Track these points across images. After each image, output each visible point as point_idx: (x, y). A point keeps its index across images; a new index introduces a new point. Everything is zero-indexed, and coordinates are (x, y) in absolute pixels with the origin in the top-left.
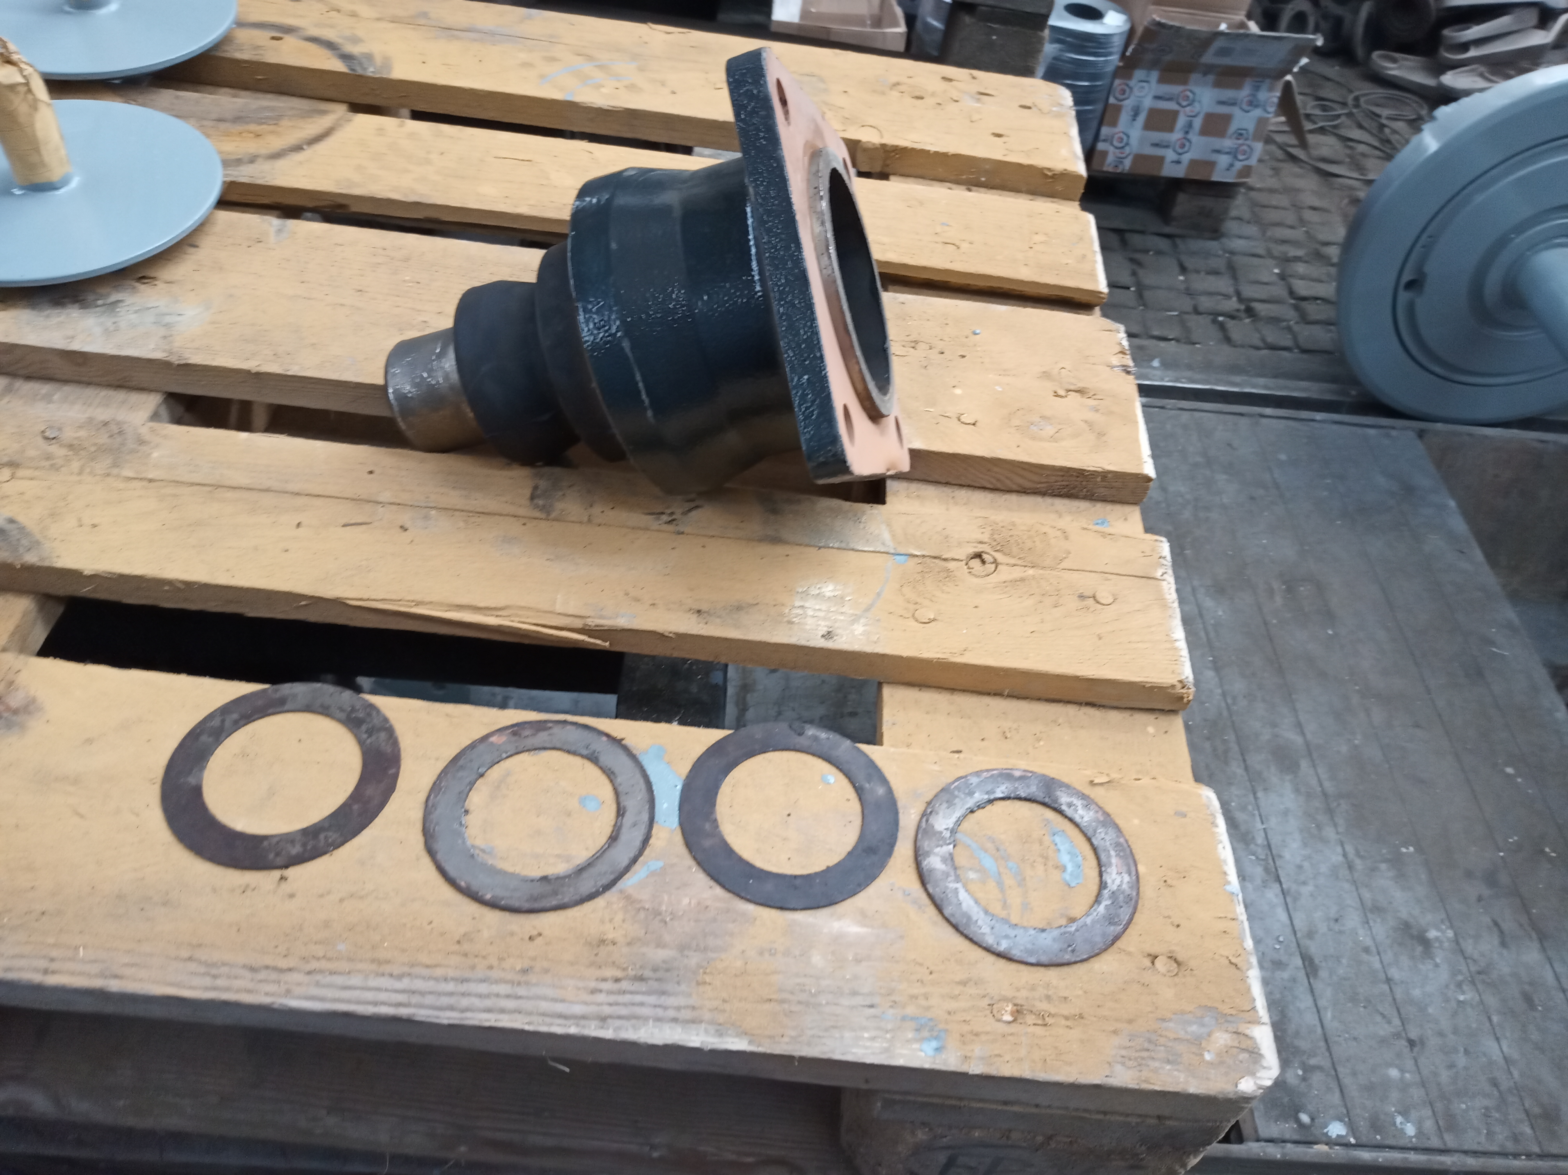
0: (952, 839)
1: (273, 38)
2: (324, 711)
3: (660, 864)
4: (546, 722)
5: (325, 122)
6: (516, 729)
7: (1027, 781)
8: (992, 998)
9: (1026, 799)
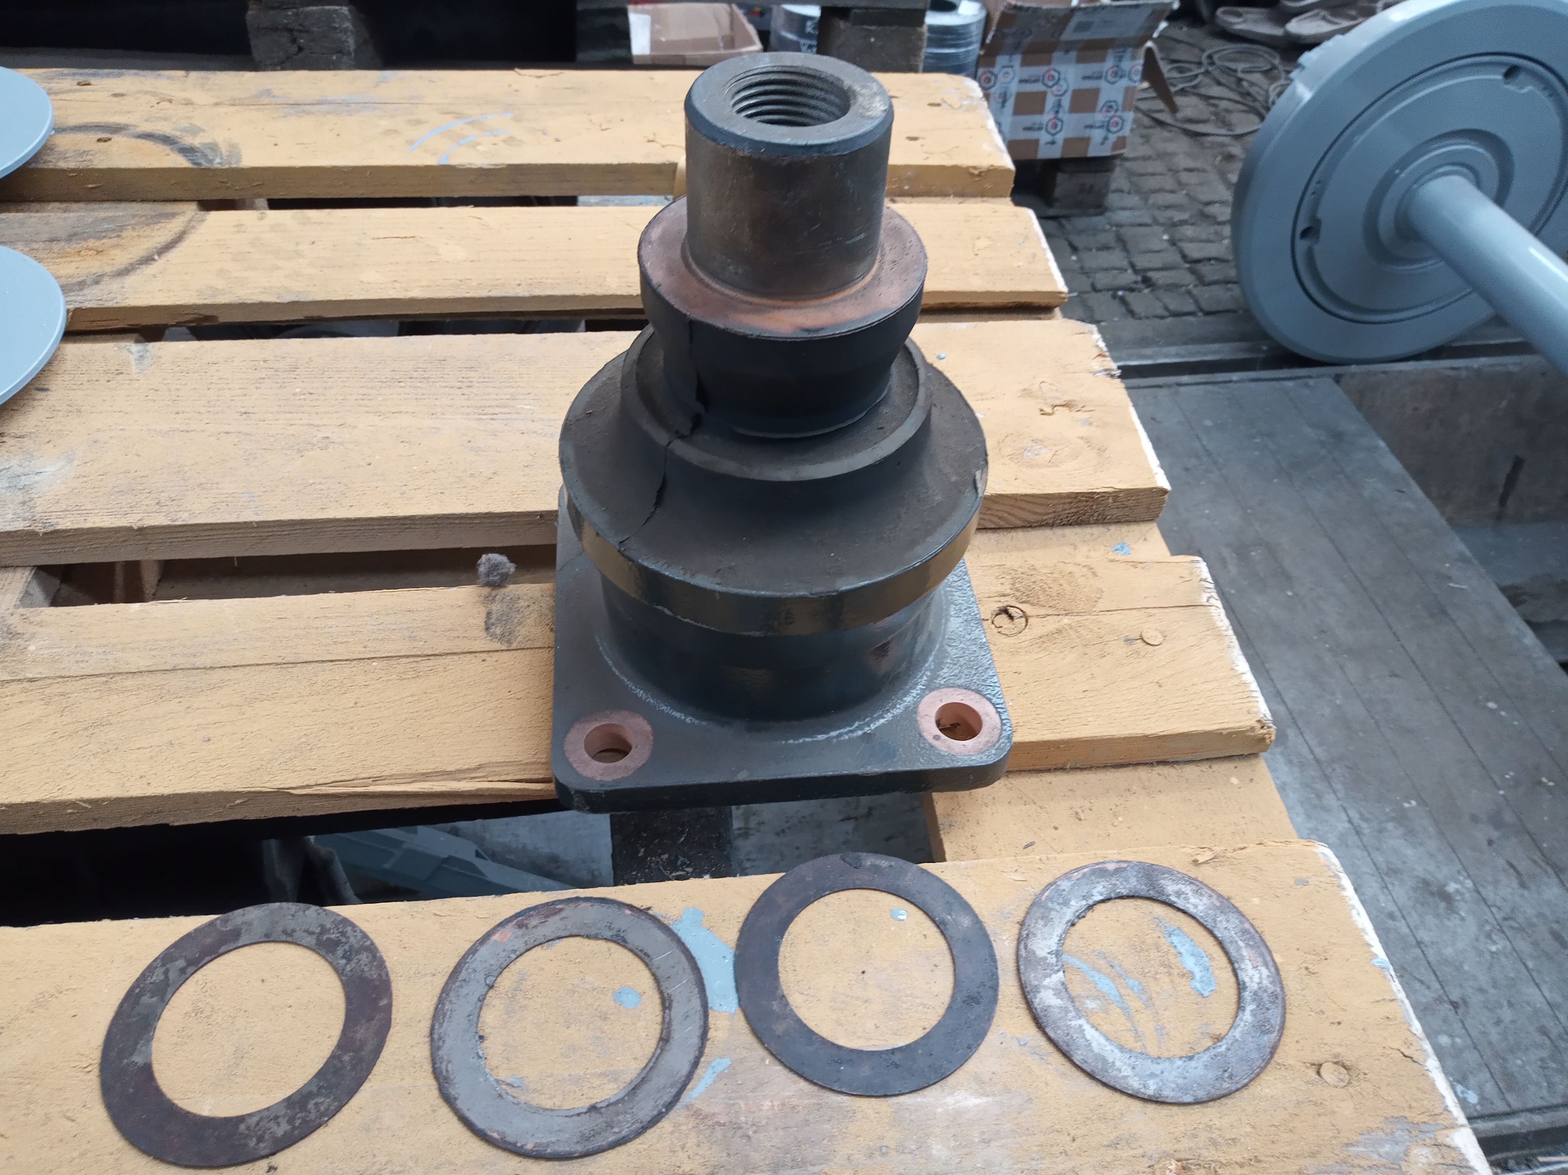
0: (1060, 964)
1: (99, 140)
2: (288, 937)
3: (727, 1062)
4: (554, 903)
5: (174, 226)
6: (520, 919)
7: (1124, 874)
8: (1151, 1158)
9: (1128, 897)
